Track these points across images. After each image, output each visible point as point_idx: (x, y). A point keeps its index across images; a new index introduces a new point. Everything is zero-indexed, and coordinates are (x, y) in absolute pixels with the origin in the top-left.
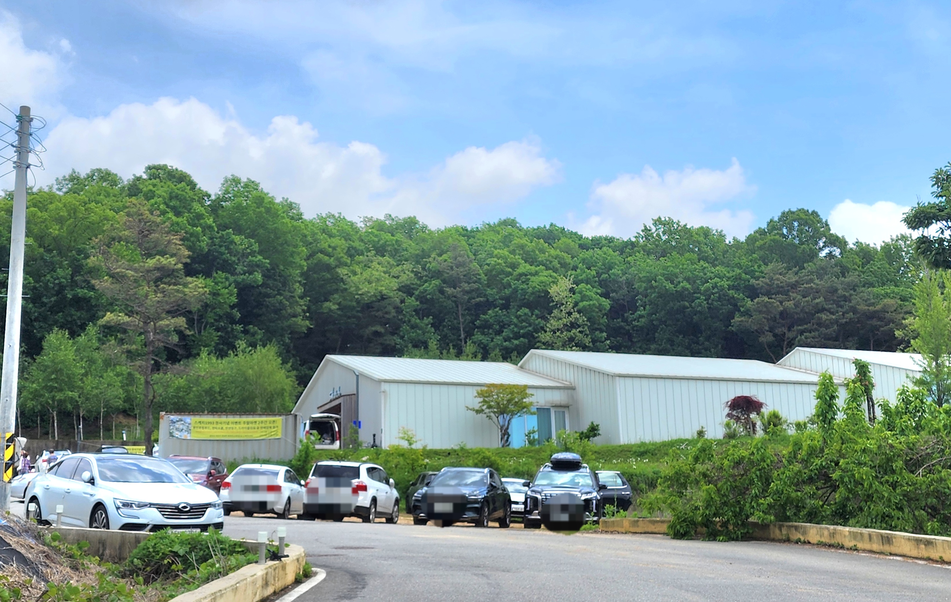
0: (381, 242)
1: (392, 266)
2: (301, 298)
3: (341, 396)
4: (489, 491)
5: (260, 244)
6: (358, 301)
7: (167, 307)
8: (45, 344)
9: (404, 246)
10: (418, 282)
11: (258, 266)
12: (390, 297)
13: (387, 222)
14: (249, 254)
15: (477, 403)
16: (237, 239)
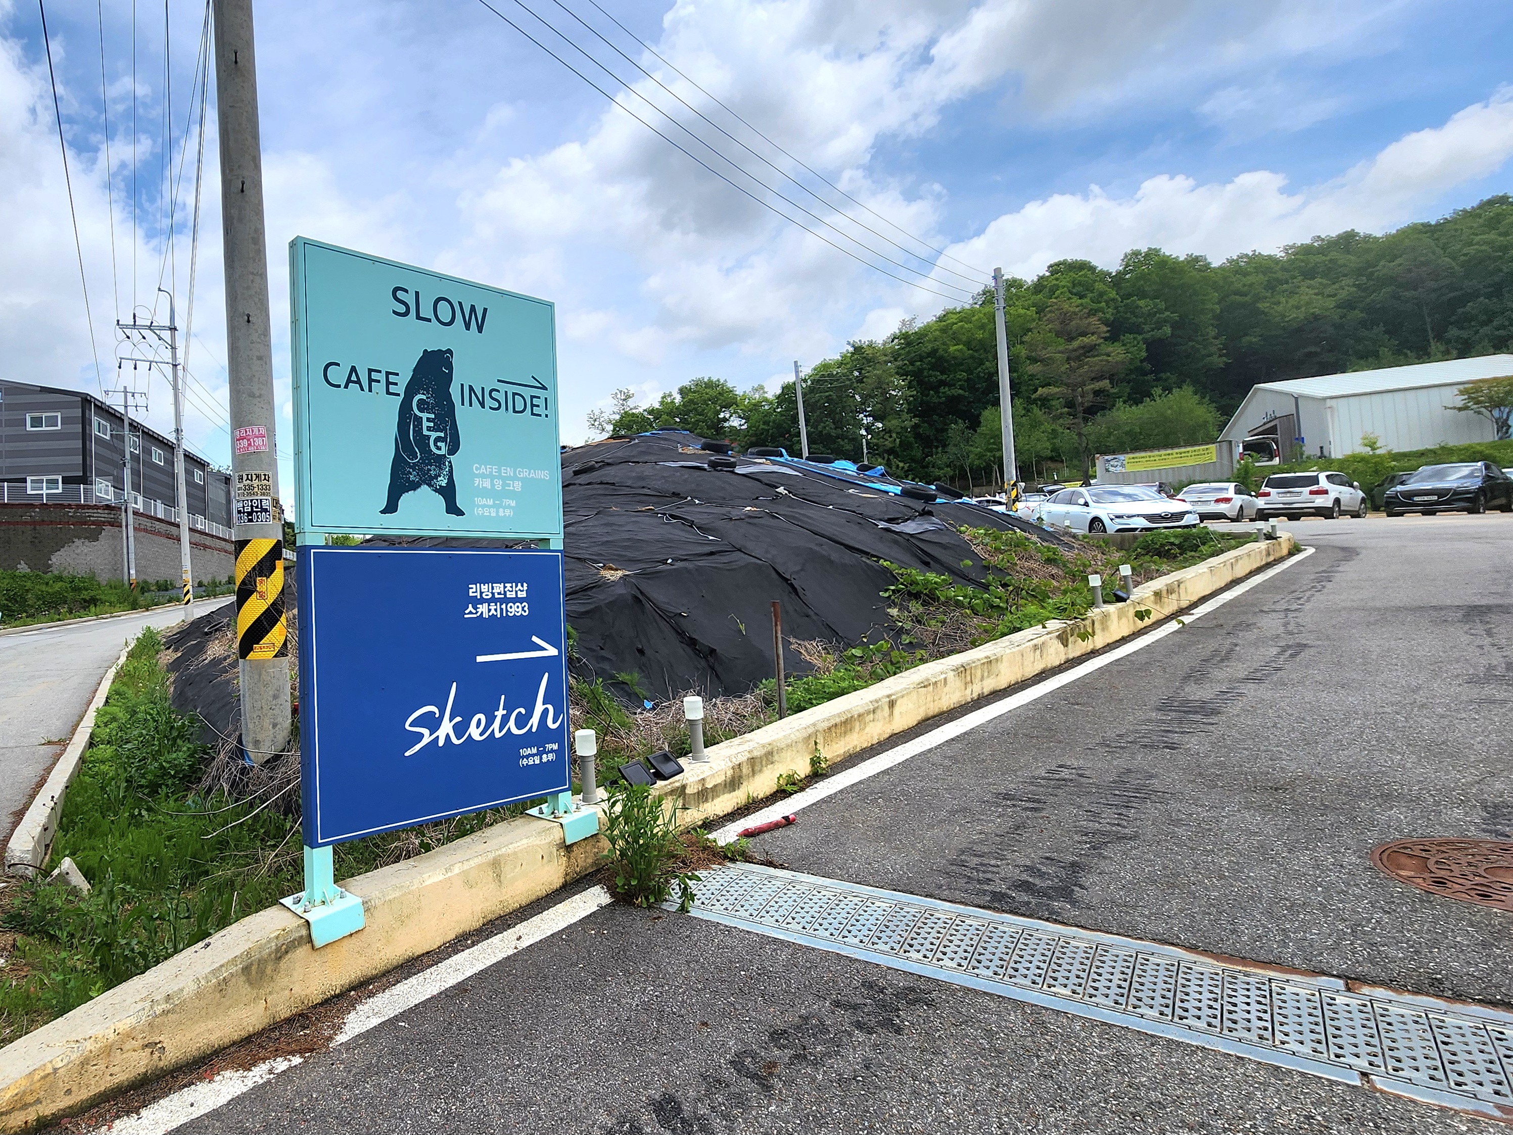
0: (1311, 265)
1: (1325, 286)
2: (1215, 338)
3: (1276, 418)
4: (1485, 482)
5: (1166, 301)
6: (1284, 328)
7: (1093, 375)
8: (982, 419)
9: (1341, 262)
10: (1363, 294)
11: (1165, 321)
12: (1326, 316)
13: (1315, 244)
14: (1156, 313)
15: (1459, 401)
16: (1141, 303)
